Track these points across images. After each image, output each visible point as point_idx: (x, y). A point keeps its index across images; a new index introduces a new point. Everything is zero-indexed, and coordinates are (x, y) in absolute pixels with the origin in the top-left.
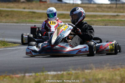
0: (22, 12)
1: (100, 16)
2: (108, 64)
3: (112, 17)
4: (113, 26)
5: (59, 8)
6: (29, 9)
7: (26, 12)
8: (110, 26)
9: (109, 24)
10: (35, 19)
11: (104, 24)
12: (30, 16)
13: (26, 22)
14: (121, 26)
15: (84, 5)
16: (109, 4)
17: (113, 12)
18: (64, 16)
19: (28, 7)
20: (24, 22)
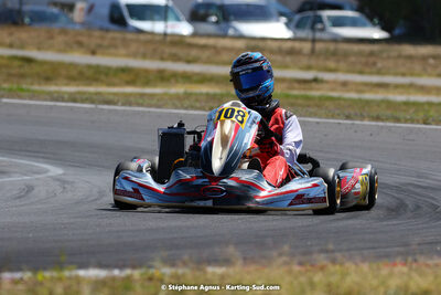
3: (296, 85)
6: (11, 46)
13: (1, 93)
14: (327, 117)
15: (203, 41)
16: (289, 39)
17: (302, 68)
18: (132, 76)
19: (7, 40)
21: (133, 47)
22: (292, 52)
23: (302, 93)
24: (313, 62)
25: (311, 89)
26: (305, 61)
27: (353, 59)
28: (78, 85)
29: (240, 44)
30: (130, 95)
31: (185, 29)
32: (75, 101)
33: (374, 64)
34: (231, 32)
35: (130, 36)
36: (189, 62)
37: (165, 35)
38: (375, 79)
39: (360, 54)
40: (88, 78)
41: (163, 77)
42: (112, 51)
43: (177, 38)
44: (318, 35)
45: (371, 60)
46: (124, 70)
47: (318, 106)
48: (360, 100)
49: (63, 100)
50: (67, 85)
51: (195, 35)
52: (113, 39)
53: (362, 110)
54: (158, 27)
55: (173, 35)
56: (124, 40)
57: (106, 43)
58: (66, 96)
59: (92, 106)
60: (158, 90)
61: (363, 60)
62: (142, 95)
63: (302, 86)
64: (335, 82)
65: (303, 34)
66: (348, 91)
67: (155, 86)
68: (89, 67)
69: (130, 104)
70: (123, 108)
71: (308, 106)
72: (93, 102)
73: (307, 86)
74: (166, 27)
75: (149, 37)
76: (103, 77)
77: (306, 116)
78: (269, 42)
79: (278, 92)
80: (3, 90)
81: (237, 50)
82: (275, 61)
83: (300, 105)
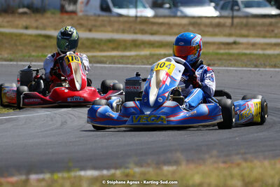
0: (21, 35)
2: (215, 153)
3: (223, 47)
4: (225, 66)
5: (104, 26)
6: (37, 28)
7: (31, 35)
8: (219, 66)
9: (216, 62)
12: (39, 44)
13: (31, 58)
14: (242, 67)
15: (161, 20)
16: (217, 17)
17: (225, 36)
18: (116, 45)
19: (35, 24)
20: (27, 58)
21: (116, 26)
22: (218, 25)
23: (227, 51)
24: (233, 31)
25: (232, 49)
26: (227, 31)
27: (258, 28)
29: (185, 21)
30: (115, 57)
31: (149, 13)
33: (273, 31)
34: (179, 14)
35: (113, 19)
36: (152, 34)
37: (136, 17)
38: (274, 41)
39: (263, 25)
40: (87, 47)
41: (136, 45)
42: (103, 28)
43: (144, 19)
44: (235, 13)
45: (271, 28)
46: (111, 41)
47: (236, 60)
48: (264, 55)
51: (155, 16)
52: (103, 21)
53: (265, 61)
54: (131, 12)
55: (141, 17)
56: (110, 21)
57: (98, 24)
59: (91, 65)
60: (133, 53)
61: (266, 28)
62: (123, 57)
63: (227, 47)
64: (248, 44)
65: (226, 13)
67: (131, 51)
68: (88, 39)
69: (114, 63)
70: (110, 65)
71: (230, 60)
73: (229, 47)
74: (137, 12)
75: (126, 19)
76: (97, 46)
77: (228, 67)
78: (204, 20)
79: (211, 51)
80: (33, 56)
81: (183, 26)
82: (208, 32)
83: (225, 59)
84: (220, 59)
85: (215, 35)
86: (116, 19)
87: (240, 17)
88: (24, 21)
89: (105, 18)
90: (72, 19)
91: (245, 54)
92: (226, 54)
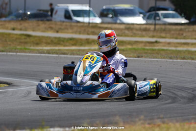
0: (10, 34)
1: (130, 43)
2: (142, 117)
3: (148, 44)
4: (150, 58)
5: (67, 29)
6: (21, 30)
7: (16, 35)
8: (145, 58)
9: (144, 55)
10: (30, 46)
11: (135, 55)
12: (23, 41)
13: (17, 50)
14: (162, 58)
15: (106, 26)
16: (144, 24)
17: (150, 37)
18: (75, 42)
19: (19, 27)
20: (13, 50)
21: (75, 29)
22: (145, 30)
23: (150, 48)
24: (155, 34)
25: (154, 46)
26: (151, 34)
27: (173, 32)
28: (51, 46)
29: (122, 27)
30: (74, 50)
31: (98, 20)
32: (49, 53)
33: (182, 34)
34: (118, 21)
35: (73, 24)
37: (89, 23)
38: (183, 41)
39: (176, 30)
40: (55, 43)
41: (88, 42)
42: (66, 31)
43: (94, 25)
44: (157, 22)
45: (181, 32)
46: (71, 39)
47: (157, 53)
48: (176, 51)
49: (44, 53)
50: (46, 46)
51: (102, 23)
52: (66, 25)
53: (177, 55)
54: (86, 20)
55: (92, 23)
56: (71, 26)
57: (63, 27)
58: (45, 51)
59: (57, 55)
60: (86, 48)
61: (178, 32)
62: (79, 50)
63: (151, 44)
64: (165, 43)
65: (150, 21)
66: (170, 47)
67: (85, 46)
68: (55, 38)
69: (74, 55)
70: (70, 56)
71: (154, 53)
72: (57, 54)
73: (152, 45)
74: (89, 20)
75: (82, 24)
76: (62, 43)
77: (152, 58)
78: (135, 26)
79: (140, 47)
80: (18, 49)
81: (121, 30)
82: (138, 34)
83: (149, 53)
84: (146, 53)
85: (143, 36)
86: (75, 24)
87: (160, 24)
88: (12, 25)
89: (68, 24)
90: (45, 24)
91: (163, 50)
92: (150, 50)
